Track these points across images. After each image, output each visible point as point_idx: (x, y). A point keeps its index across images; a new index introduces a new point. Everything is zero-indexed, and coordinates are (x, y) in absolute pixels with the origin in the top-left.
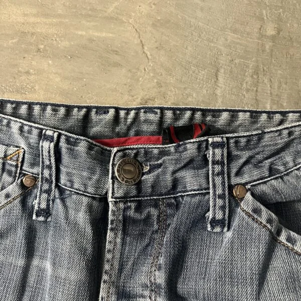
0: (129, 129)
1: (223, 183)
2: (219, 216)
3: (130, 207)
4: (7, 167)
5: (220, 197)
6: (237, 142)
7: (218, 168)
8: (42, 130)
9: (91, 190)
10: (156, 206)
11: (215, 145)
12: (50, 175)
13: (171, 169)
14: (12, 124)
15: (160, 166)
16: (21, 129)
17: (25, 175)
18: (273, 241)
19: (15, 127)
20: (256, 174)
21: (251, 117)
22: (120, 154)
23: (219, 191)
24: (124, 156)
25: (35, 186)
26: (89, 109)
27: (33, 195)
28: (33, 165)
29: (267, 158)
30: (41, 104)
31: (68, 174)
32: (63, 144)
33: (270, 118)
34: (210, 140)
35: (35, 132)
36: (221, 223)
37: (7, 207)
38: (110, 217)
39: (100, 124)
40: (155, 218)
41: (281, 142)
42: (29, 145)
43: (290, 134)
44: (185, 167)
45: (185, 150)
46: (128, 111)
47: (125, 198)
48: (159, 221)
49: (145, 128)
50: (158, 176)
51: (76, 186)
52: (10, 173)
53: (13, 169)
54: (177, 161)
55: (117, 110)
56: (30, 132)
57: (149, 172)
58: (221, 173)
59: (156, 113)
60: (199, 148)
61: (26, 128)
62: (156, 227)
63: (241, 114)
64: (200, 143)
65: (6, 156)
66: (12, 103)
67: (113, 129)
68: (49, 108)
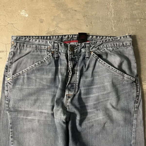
0: (71, 39)
1: (89, 51)
2: (88, 56)
3: (72, 56)
4: (48, 50)
5: (88, 53)
6: (92, 43)
7: (88, 48)
8: (54, 42)
9: (65, 52)
10: (77, 55)
11: (88, 44)
12: (57, 50)
13: (80, 48)
14: (48, 41)
15: (77, 48)
16: (50, 42)
17: (52, 51)
18: (96, 60)
19: (48, 42)
20: (95, 49)
21: (96, 37)
22: (70, 46)
23: (88, 52)
24: (71, 46)
25: (54, 53)
26: (62, 36)
27: (54, 55)
28: (53, 49)
29: (98, 46)
30: (52, 36)
31: (61, 49)
32: (59, 44)
33: (100, 37)
34: (87, 43)
35: (53, 42)
36: (88, 58)
37: (50, 58)
38: (69, 58)
39: (65, 39)
40: (77, 58)
41: (100, 43)
42: (52, 45)
43: (103, 42)
44: (82, 48)
45: (82, 45)
46: (71, 35)
47: (71, 54)
48: (78, 59)
49: (74, 39)
50: (77, 50)
51: (62, 52)
52: (48, 51)
53: (49, 50)
54: (81, 47)
55: (68, 35)
56: (52, 42)
57: (76, 49)
58: (89, 49)
59: (76, 36)
60: (85, 44)
61: (51, 42)
62: (77, 59)
63: (94, 36)
64: (85, 43)
65: (47, 48)
66: (46, 36)
67: (68, 39)
68: (54, 37)
